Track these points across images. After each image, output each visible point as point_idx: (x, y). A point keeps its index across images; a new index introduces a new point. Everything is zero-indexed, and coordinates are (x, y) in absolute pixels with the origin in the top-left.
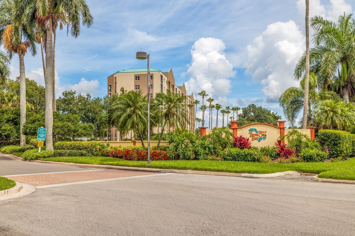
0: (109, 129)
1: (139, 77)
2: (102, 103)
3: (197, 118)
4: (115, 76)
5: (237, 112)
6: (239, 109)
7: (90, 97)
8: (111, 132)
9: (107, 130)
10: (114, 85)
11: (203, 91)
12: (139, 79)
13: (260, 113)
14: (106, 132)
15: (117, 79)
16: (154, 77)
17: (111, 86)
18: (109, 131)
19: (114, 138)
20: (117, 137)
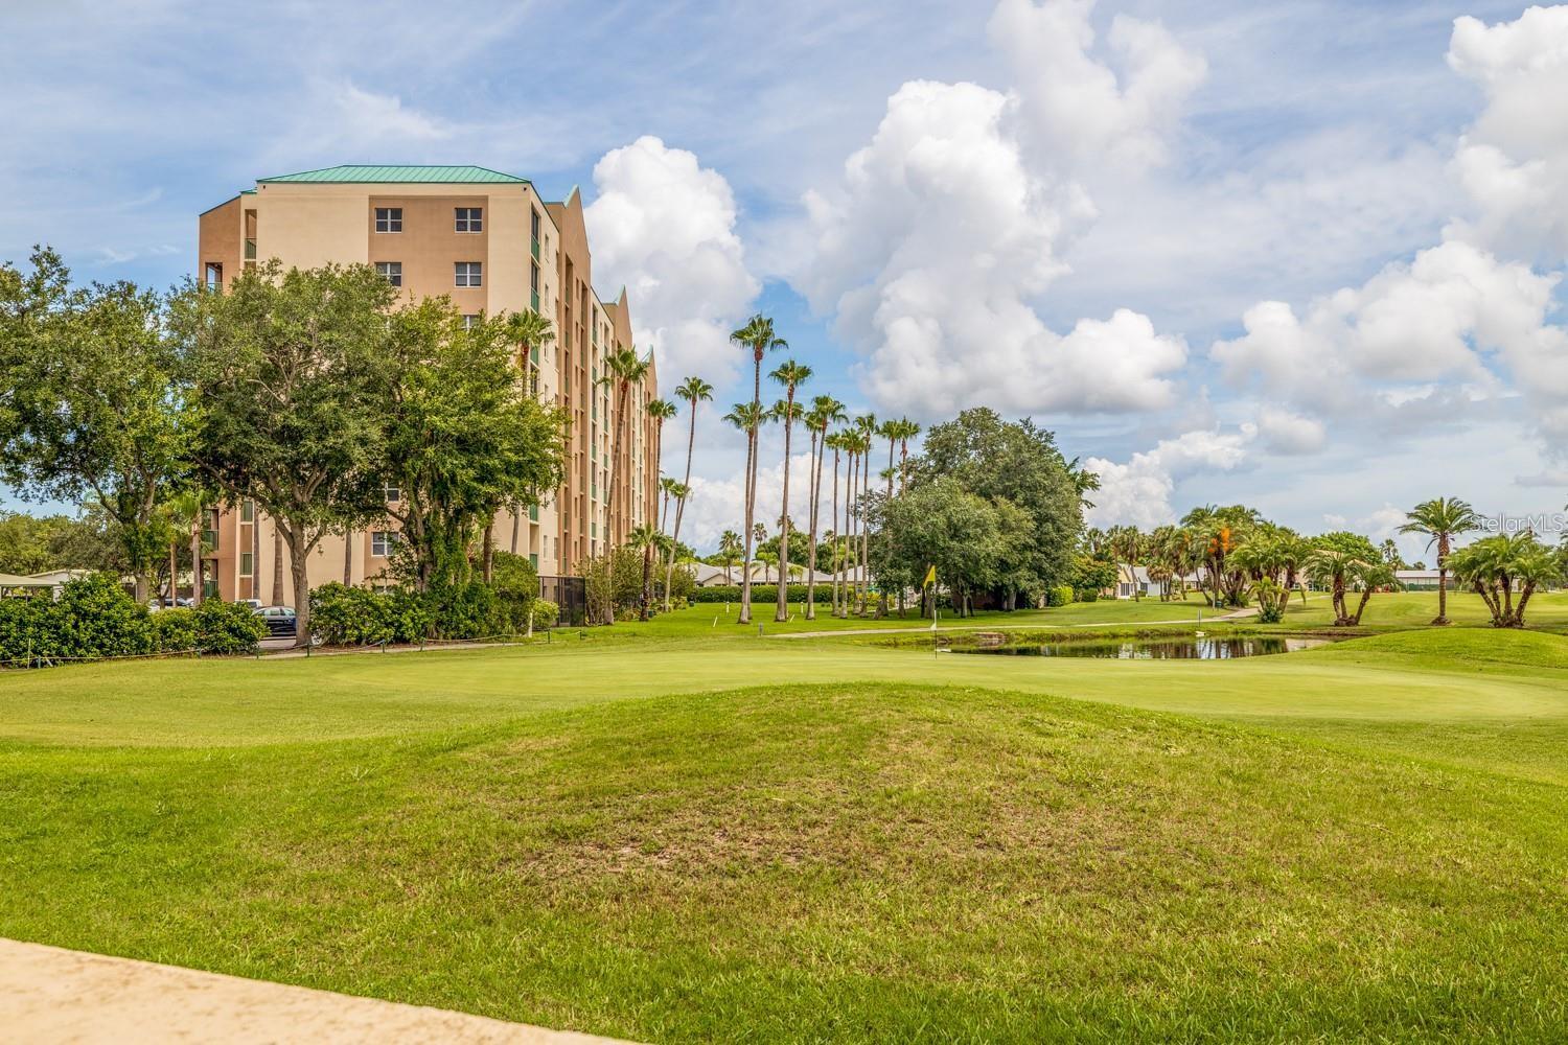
0: (206, 525)
1: (397, 213)
2: (157, 326)
3: (669, 478)
4: (246, 203)
5: (904, 446)
6: (916, 430)
7: (64, 273)
8: (216, 545)
9: (195, 527)
10: (243, 259)
11: (760, 320)
12: (397, 227)
13: (1027, 455)
14: (187, 539)
15: (262, 222)
16: (494, 216)
17: (218, 268)
18: (207, 534)
19: (238, 576)
20: (257, 572)
